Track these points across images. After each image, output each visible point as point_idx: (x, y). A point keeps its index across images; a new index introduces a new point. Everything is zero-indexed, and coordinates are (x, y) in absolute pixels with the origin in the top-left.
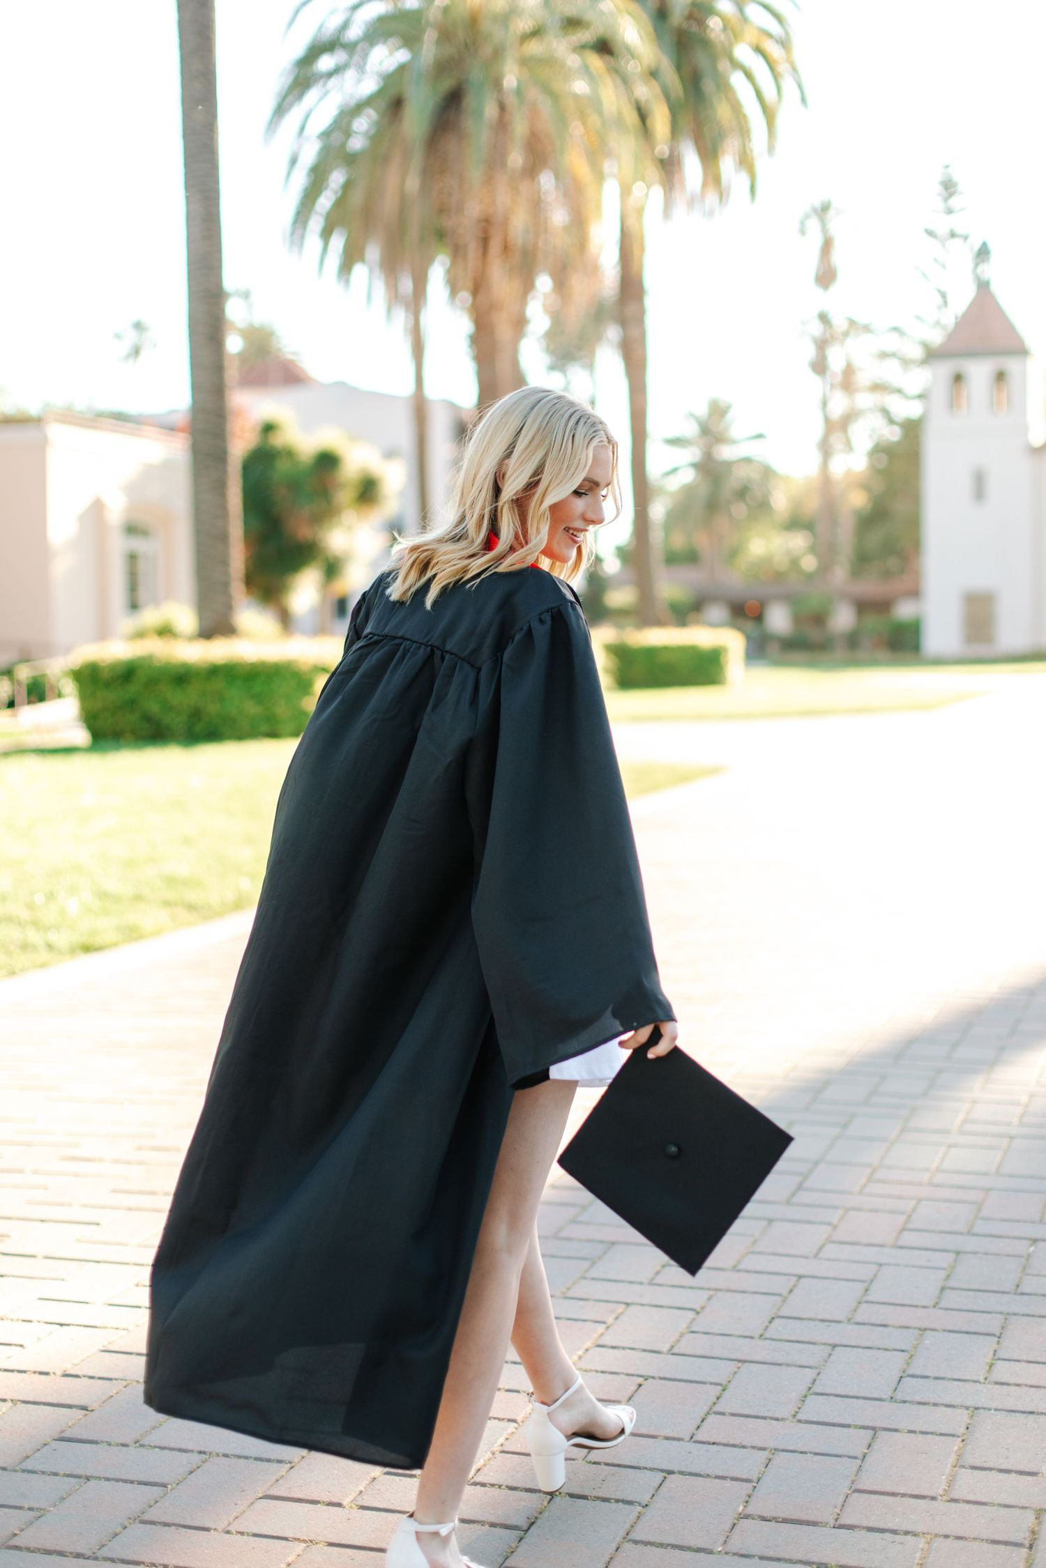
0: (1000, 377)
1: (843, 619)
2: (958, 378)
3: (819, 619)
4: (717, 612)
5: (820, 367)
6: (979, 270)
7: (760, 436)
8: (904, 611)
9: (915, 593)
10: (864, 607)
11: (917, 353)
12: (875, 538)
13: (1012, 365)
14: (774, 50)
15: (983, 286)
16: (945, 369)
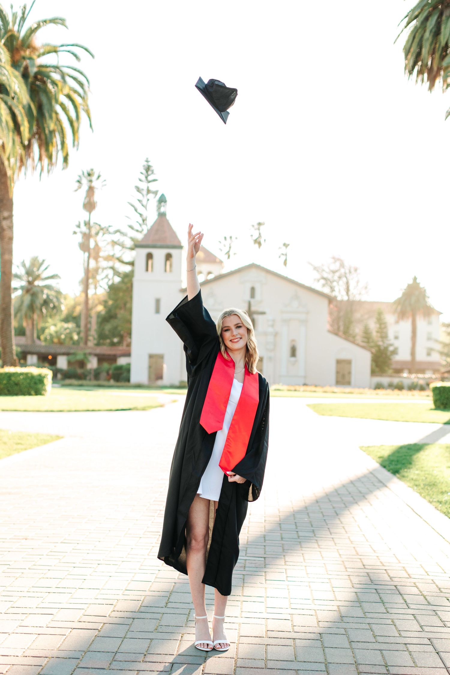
0: (168, 257)
1: (93, 364)
2: (150, 256)
3: (82, 364)
4: (32, 359)
6: (160, 208)
7: (56, 276)
8: (122, 361)
9: (128, 354)
10: (101, 359)
11: (129, 243)
12: (108, 327)
13: (174, 252)
14: (78, 100)
15: (162, 215)
16: (142, 252)
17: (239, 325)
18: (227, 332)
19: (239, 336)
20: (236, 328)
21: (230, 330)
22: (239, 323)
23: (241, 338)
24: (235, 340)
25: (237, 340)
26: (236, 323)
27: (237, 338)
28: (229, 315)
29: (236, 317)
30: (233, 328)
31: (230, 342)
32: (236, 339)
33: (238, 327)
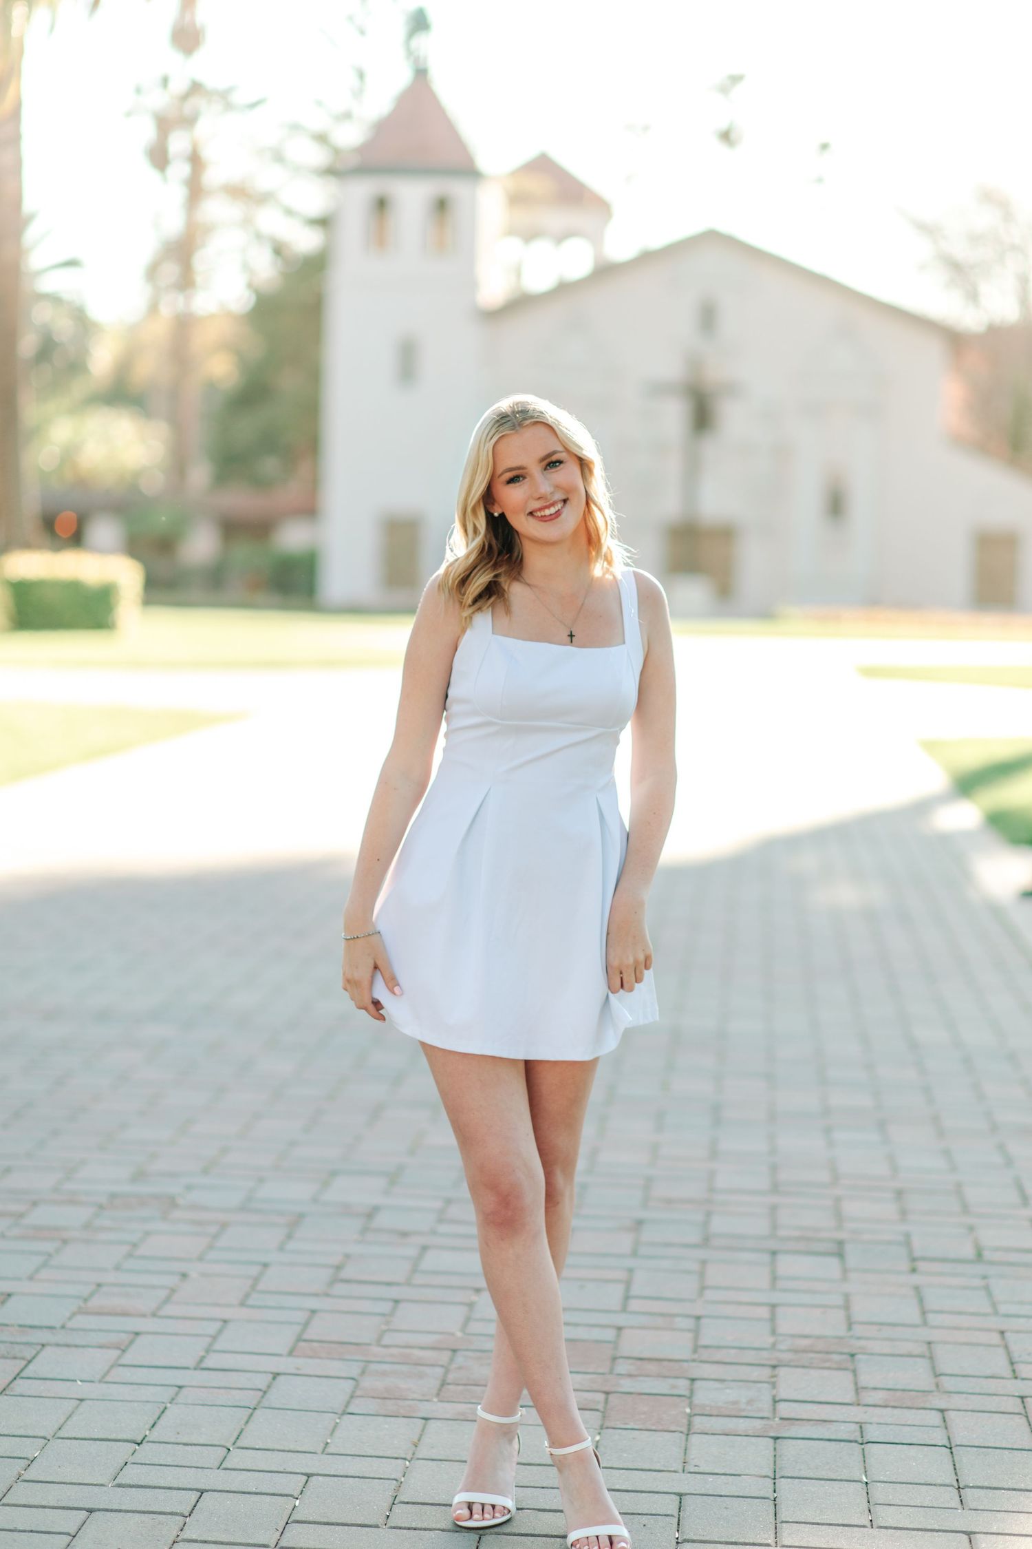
0: (442, 206)
1: (201, 545)
2: (382, 205)
5: (159, 158)
6: (414, 43)
7: (72, 263)
8: (293, 536)
9: (310, 510)
10: (233, 528)
11: (317, 156)
12: (247, 428)
13: (457, 189)
15: (420, 74)
16: (361, 191)
17: (554, 458)
18: (517, 484)
19: (559, 496)
20: (545, 469)
21: (524, 478)
22: (554, 453)
23: (565, 501)
24: (547, 512)
25: (552, 510)
26: (543, 453)
27: (553, 505)
28: (518, 428)
29: (542, 431)
30: (535, 470)
31: (530, 518)
32: (548, 507)
33: (551, 463)
